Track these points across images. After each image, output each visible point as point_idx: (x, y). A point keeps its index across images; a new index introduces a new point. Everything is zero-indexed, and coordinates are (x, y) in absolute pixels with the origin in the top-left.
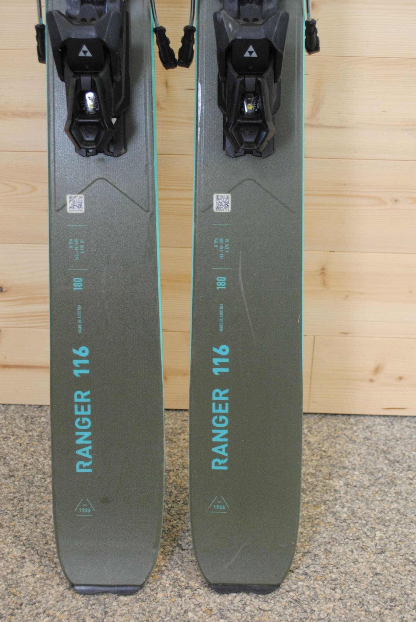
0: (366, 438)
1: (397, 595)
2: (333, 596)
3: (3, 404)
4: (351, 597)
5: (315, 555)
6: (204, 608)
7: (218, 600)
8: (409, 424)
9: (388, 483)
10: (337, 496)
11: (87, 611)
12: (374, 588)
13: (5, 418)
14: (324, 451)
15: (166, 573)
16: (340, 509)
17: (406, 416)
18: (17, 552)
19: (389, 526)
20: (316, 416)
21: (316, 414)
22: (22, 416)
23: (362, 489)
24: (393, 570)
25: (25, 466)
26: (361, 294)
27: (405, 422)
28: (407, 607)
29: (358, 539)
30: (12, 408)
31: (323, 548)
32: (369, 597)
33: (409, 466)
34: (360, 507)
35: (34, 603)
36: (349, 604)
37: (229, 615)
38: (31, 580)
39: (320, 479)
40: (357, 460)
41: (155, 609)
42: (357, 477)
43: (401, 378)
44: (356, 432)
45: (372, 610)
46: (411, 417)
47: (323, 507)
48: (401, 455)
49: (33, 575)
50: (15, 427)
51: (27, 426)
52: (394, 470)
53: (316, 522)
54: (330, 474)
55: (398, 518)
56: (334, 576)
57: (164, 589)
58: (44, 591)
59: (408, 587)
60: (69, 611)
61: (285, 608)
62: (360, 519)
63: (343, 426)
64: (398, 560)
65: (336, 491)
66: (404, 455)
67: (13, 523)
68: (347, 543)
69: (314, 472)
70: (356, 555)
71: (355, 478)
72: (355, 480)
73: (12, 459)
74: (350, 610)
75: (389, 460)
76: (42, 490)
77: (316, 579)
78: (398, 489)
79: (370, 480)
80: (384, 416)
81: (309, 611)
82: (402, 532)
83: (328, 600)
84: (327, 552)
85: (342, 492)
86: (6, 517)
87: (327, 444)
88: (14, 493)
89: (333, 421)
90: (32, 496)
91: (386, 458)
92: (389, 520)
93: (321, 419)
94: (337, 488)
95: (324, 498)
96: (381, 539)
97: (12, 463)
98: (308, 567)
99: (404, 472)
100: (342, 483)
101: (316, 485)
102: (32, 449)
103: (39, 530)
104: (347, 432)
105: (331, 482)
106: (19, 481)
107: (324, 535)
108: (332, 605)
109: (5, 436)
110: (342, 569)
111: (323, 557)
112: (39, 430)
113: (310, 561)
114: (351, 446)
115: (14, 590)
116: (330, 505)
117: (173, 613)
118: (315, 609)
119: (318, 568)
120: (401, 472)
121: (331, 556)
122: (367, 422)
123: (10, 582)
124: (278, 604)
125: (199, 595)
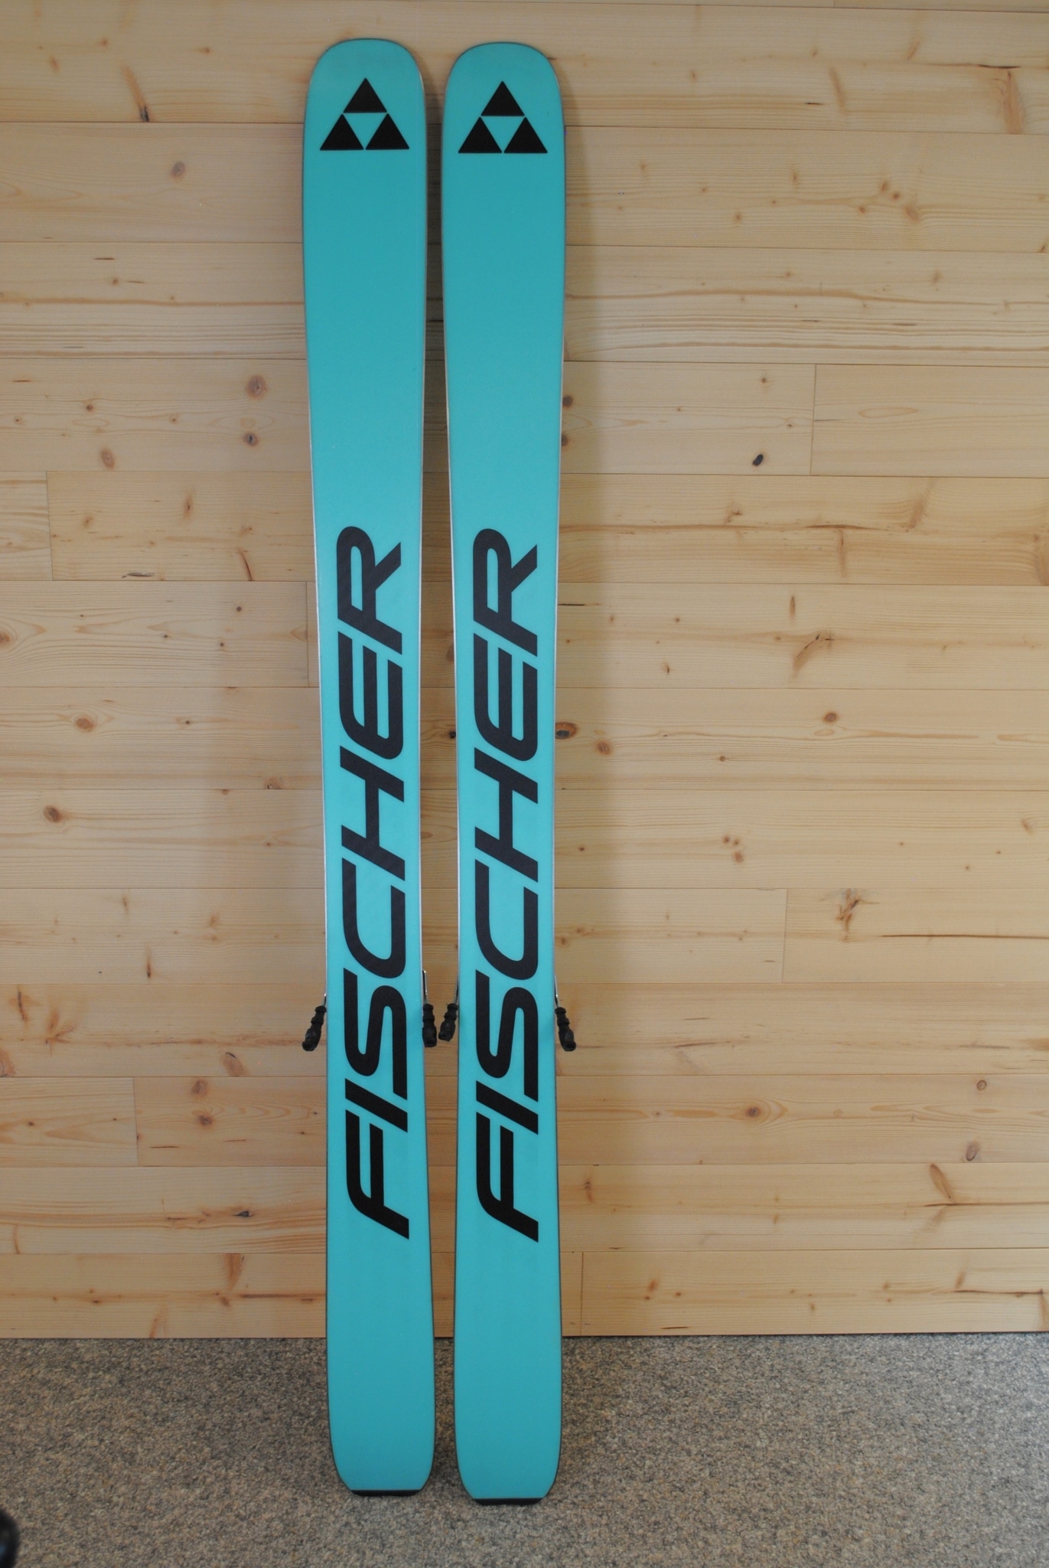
0: (644, 1363)
1: (660, 1518)
2: (600, 1522)
3: (242, 1339)
4: (616, 1522)
5: (584, 1486)
6: (476, 1537)
7: (490, 1530)
8: (691, 1345)
9: (663, 1411)
10: (608, 1426)
11: (365, 1544)
12: (639, 1513)
13: (247, 1355)
14: (597, 1379)
15: (438, 1508)
16: (610, 1440)
17: (689, 1336)
18: (288, 1494)
19: (659, 1454)
20: (590, 1340)
21: (590, 1337)
22: (265, 1351)
23: (634, 1418)
24: (659, 1496)
25: (279, 1407)
26: (629, 1207)
27: (687, 1343)
28: (669, 1529)
29: (627, 1468)
30: (252, 1342)
31: (591, 1478)
32: (634, 1522)
33: (686, 1392)
34: (631, 1437)
35: (314, 1540)
36: (614, 1528)
37: (500, 1542)
38: (308, 1519)
39: (591, 1409)
40: (631, 1388)
41: (430, 1540)
42: (631, 1405)
43: (679, 1294)
44: (632, 1356)
45: (636, 1532)
46: (694, 1336)
47: (593, 1438)
48: (679, 1380)
49: (309, 1515)
50: (260, 1364)
51: (273, 1363)
52: (670, 1397)
53: (586, 1453)
54: (602, 1404)
55: (669, 1446)
56: (601, 1504)
57: (437, 1522)
58: (321, 1529)
59: (673, 1511)
60: (349, 1545)
61: (553, 1534)
62: (631, 1448)
63: (619, 1350)
64: (666, 1487)
65: (607, 1421)
66: (682, 1379)
67: (278, 1467)
68: (616, 1473)
69: (586, 1402)
70: (624, 1484)
71: (628, 1407)
72: (628, 1410)
73: (264, 1401)
74: (615, 1534)
75: (665, 1386)
76: (302, 1432)
77: (584, 1508)
78: (672, 1416)
79: (643, 1408)
80: (665, 1337)
81: (576, 1536)
82: (672, 1460)
83: (594, 1526)
84: (595, 1482)
85: (614, 1422)
86: (270, 1461)
87: (600, 1372)
88: (274, 1436)
89: (608, 1344)
90: (292, 1439)
91: (663, 1384)
92: (660, 1449)
93: (595, 1343)
94: (609, 1418)
95: (595, 1429)
96: (650, 1467)
97: (264, 1404)
98: (576, 1497)
99: (681, 1399)
100: (614, 1413)
101: (587, 1417)
102: (284, 1389)
103: (306, 1473)
104: (623, 1357)
105: (603, 1412)
106: (276, 1423)
107: (594, 1466)
108: (598, 1530)
109: (251, 1375)
110: (609, 1498)
111: (591, 1486)
112: (286, 1367)
113: (578, 1491)
114: (626, 1372)
115: (292, 1529)
116: (601, 1436)
117: (447, 1543)
118: (582, 1534)
119: (586, 1498)
120: (677, 1399)
121: (599, 1485)
122: (646, 1344)
123: (287, 1522)
124: (547, 1531)
125: (471, 1526)
